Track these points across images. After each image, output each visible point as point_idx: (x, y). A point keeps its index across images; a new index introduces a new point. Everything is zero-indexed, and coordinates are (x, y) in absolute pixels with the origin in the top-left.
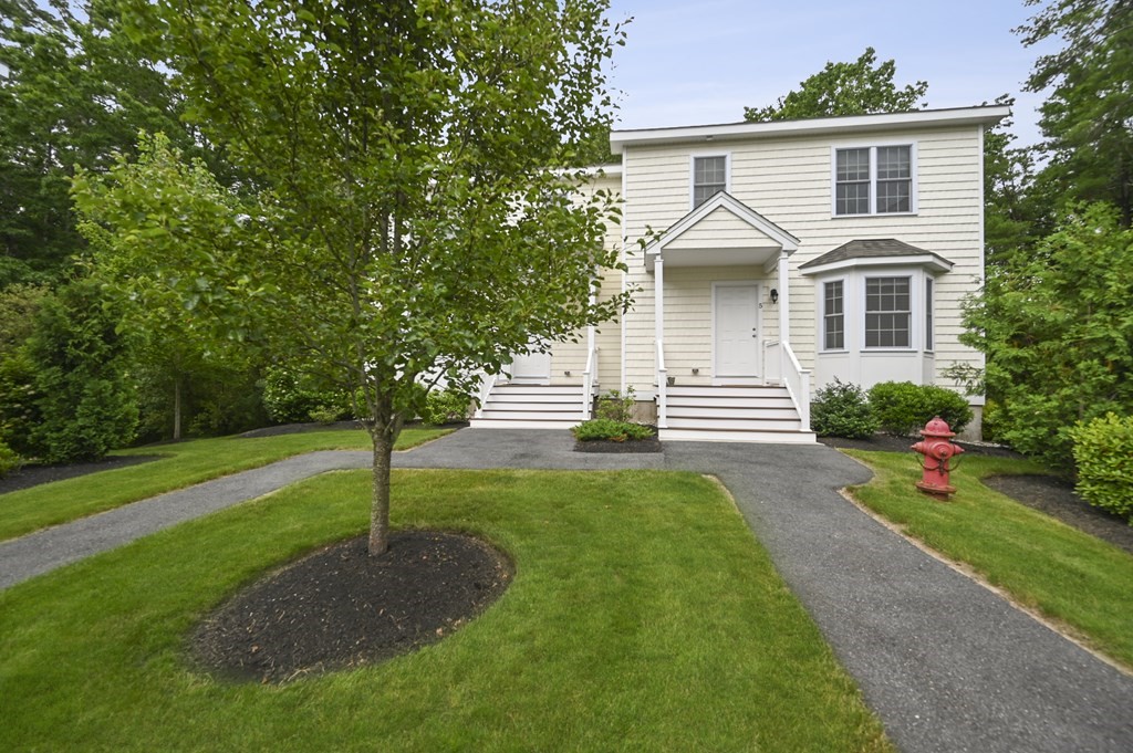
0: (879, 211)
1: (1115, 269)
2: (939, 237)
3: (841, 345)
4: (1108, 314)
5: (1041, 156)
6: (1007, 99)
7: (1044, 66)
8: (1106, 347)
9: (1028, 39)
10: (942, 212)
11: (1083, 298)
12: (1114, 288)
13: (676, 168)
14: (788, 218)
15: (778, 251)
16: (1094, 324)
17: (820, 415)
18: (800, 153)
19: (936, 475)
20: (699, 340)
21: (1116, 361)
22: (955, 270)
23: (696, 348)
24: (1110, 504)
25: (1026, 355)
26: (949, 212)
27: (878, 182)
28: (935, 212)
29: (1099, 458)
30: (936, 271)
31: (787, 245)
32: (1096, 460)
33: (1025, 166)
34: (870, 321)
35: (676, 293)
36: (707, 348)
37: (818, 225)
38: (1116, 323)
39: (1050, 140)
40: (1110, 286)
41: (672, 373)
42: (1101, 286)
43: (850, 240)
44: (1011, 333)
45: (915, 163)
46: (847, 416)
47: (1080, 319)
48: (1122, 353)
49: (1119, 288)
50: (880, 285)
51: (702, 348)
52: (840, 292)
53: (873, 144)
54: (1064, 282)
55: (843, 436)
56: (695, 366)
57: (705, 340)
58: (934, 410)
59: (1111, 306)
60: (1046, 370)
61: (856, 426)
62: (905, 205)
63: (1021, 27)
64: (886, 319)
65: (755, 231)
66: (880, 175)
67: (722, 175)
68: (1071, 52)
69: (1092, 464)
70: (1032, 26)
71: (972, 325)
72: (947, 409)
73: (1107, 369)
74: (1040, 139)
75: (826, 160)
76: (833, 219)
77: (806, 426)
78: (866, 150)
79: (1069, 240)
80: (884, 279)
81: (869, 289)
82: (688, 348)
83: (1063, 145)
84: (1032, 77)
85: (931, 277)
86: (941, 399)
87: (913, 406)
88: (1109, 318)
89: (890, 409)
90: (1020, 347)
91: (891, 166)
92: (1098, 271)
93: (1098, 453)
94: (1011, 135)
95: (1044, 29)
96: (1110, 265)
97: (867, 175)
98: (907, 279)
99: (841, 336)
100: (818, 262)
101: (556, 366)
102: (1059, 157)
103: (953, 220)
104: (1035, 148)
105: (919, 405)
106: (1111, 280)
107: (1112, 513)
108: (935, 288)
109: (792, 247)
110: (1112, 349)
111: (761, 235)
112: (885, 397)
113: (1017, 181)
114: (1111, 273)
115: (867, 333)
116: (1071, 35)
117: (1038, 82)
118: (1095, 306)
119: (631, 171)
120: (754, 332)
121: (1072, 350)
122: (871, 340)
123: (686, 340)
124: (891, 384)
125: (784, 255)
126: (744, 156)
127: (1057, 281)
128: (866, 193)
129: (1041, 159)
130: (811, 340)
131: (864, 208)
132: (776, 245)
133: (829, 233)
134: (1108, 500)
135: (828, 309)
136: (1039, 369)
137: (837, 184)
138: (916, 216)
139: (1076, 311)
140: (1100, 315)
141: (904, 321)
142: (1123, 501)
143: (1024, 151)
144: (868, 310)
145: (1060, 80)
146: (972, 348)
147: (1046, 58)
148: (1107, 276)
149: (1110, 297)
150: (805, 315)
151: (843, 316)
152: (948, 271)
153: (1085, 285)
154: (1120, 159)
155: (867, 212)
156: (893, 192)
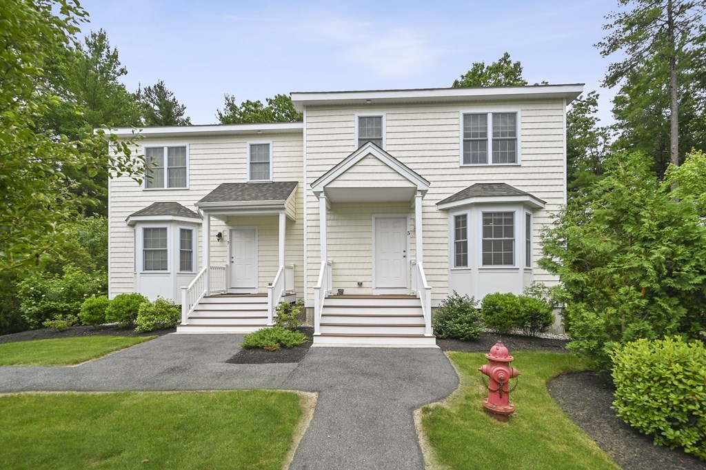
0: (493, 162)
1: (648, 208)
2: (536, 183)
3: (465, 264)
4: (642, 247)
5: (615, 132)
6: (594, 94)
7: (614, 70)
8: (640, 275)
9: (605, 52)
10: (537, 164)
11: (625, 232)
12: (646, 224)
13: (344, 124)
14: (423, 166)
15: (415, 190)
16: (632, 255)
17: (441, 322)
18: (437, 116)
19: (497, 396)
20: (363, 260)
21: (648, 287)
22: (547, 207)
23: (361, 266)
24: (639, 425)
25: (582, 279)
26: (543, 164)
27: (493, 140)
28: (532, 164)
29: (632, 381)
30: (533, 208)
31: (421, 186)
32: (628, 382)
33: (606, 139)
34: (486, 245)
35: (345, 223)
36: (369, 266)
37: (450, 172)
38: (648, 254)
39: (619, 122)
40: (644, 223)
41: (341, 286)
42: (637, 223)
43: (473, 183)
44: (573, 260)
45: (519, 126)
46: (460, 323)
47: (622, 251)
48: (652, 281)
49: (650, 225)
50: (493, 218)
51: (365, 266)
52: (465, 223)
53: (490, 110)
54: (611, 218)
55: (457, 338)
56: (360, 280)
57: (368, 260)
58: (526, 316)
59: (645, 240)
60: (597, 292)
61: (467, 331)
62: (513, 158)
63: (600, 43)
64: (497, 244)
65: (397, 175)
66: (494, 134)
67: (379, 131)
68: (631, 63)
69: (624, 386)
70: (607, 42)
71: (547, 253)
72: (536, 315)
73: (641, 294)
74: (614, 122)
75: (456, 121)
76: (461, 167)
77: (429, 331)
78: (486, 114)
79: (615, 183)
80: (495, 214)
81: (486, 221)
82: (355, 266)
83: (627, 126)
84: (607, 77)
85: (529, 212)
86: (531, 307)
87: (511, 313)
88: (643, 250)
89: (496, 314)
90: (580, 271)
91: (502, 128)
92: (636, 209)
93: (629, 377)
94: (596, 119)
95: (614, 45)
96: (644, 205)
97: (485, 134)
98: (512, 214)
99: (466, 257)
100: (450, 200)
101: (262, 279)
102: (625, 133)
103: (545, 170)
104: (612, 127)
105: (516, 312)
106: (645, 217)
107: (641, 432)
108: (533, 221)
109: (424, 188)
110: (644, 277)
111: (401, 178)
112: (493, 306)
113: (600, 149)
114: (645, 212)
115: (483, 254)
116: (631, 50)
117: (611, 81)
118: (633, 239)
119: (310, 126)
120: (404, 254)
121: (615, 276)
122: (486, 261)
123: (353, 260)
124: (497, 295)
125: (419, 194)
126: (396, 117)
127: (607, 218)
128: (485, 147)
129: (614, 135)
130: (446, 259)
131: (484, 160)
132: (412, 186)
133: (458, 178)
134: (637, 421)
135: (457, 237)
136: (592, 290)
137: (464, 140)
138: (520, 166)
139: (621, 242)
140: (636, 247)
141: (510, 245)
142: (649, 423)
143: (605, 129)
144: (484, 237)
145: (623, 81)
146: (546, 272)
147: (615, 64)
148: (642, 213)
149: (644, 232)
150: (442, 241)
151: (467, 242)
152: (542, 208)
153: (627, 221)
154: (660, 136)
155: (486, 162)
156: (504, 148)
